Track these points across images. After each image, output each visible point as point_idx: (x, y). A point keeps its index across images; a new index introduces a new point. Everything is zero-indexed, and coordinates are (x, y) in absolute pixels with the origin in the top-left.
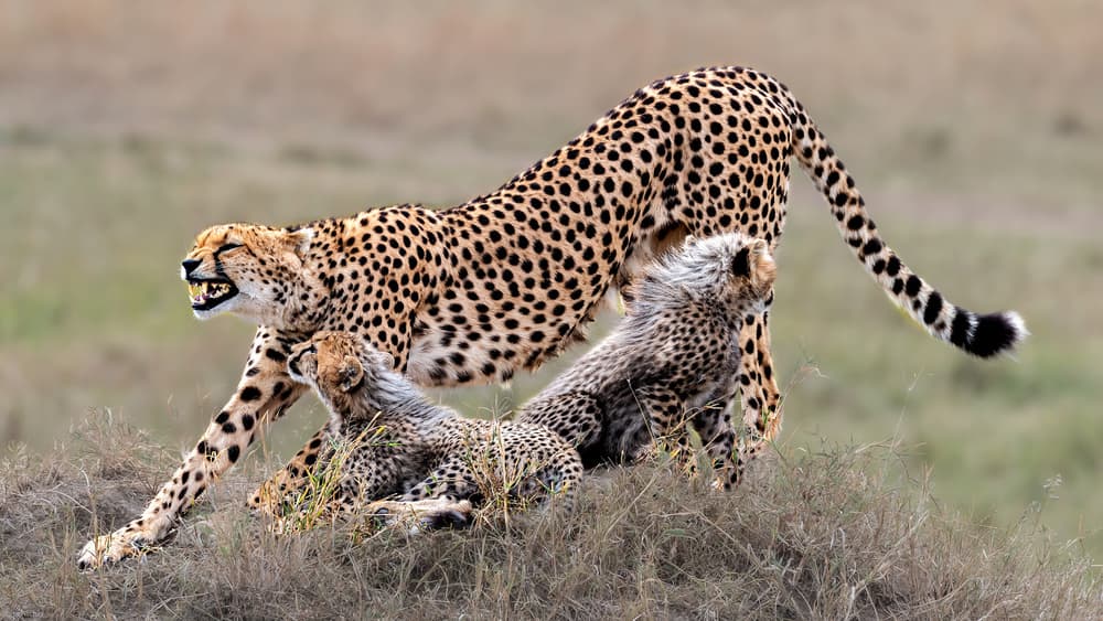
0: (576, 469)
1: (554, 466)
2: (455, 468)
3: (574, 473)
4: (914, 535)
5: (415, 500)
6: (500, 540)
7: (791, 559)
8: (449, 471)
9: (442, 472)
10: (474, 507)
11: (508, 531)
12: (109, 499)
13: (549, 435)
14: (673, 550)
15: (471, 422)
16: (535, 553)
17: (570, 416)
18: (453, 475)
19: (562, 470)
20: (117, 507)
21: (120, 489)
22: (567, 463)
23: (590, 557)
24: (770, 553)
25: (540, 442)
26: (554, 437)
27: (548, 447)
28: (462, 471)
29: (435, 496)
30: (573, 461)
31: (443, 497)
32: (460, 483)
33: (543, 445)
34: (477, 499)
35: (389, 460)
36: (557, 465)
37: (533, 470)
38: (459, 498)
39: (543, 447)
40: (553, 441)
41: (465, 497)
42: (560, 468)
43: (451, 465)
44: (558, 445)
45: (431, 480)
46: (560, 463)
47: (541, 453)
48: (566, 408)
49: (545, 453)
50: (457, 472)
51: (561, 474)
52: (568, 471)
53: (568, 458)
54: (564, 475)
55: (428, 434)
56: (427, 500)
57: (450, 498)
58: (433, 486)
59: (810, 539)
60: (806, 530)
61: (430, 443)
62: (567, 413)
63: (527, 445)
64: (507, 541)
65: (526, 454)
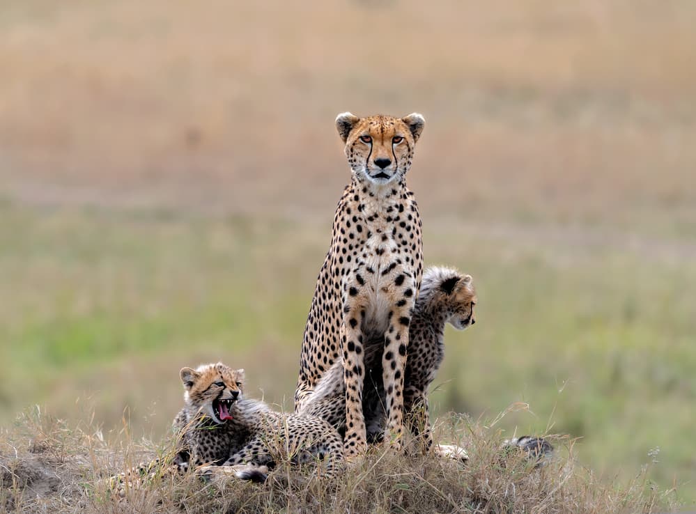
0: (338, 446)
1: (323, 444)
2: (258, 444)
3: (337, 448)
4: (562, 487)
5: (231, 465)
6: (285, 492)
7: (481, 503)
8: (255, 446)
9: (250, 447)
10: (270, 470)
11: (289, 486)
12: (31, 466)
13: (322, 423)
14: (401, 498)
15: (278, 414)
16: (308, 501)
17: (337, 411)
18: (257, 449)
19: (329, 447)
20: (36, 472)
21: (40, 460)
22: (332, 442)
23: (343, 503)
24: (465, 500)
25: (315, 427)
26: (324, 424)
27: (320, 430)
28: (263, 446)
29: (243, 463)
30: (336, 440)
31: (249, 464)
32: (261, 453)
33: (317, 429)
34: (271, 465)
35: (225, 435)
36: (326, 443)
37: (309, 445)
38: (260, 464)
39: (316, 431)
40: (324, 427)
41: (264, 464)
42: (328, 445)
43: (256, 442)
44: (327, 430)
45: (242, 452)
46: (328, 442)
47: (315, 434)
48: (334, 406)
49: (318, 435)
50: (260, 447)
51: (329, 450)
52: (333, 447)
53: (332, 438)
54: (331, 450)
55: (249, 419)
56: (238, 465)
57: (253, 464)
58: (243, 456)
59: (493, 491)
60: (490, 484)
61: (249, 424)
62: (334, 409)
63: (306, 428)
64: (288, 493)
65: (305, 435)
